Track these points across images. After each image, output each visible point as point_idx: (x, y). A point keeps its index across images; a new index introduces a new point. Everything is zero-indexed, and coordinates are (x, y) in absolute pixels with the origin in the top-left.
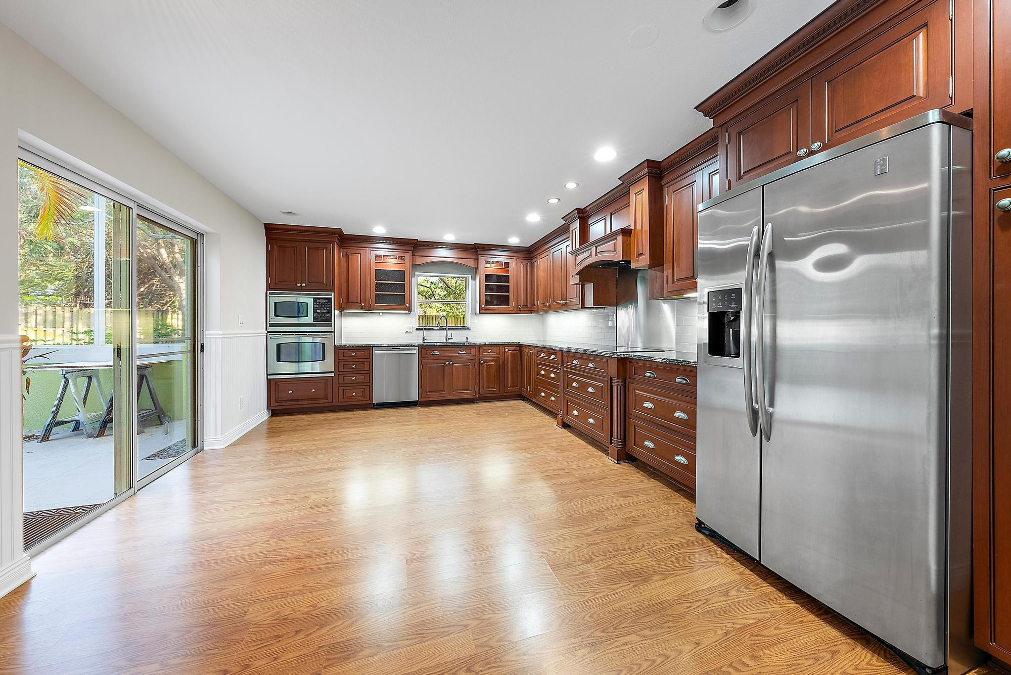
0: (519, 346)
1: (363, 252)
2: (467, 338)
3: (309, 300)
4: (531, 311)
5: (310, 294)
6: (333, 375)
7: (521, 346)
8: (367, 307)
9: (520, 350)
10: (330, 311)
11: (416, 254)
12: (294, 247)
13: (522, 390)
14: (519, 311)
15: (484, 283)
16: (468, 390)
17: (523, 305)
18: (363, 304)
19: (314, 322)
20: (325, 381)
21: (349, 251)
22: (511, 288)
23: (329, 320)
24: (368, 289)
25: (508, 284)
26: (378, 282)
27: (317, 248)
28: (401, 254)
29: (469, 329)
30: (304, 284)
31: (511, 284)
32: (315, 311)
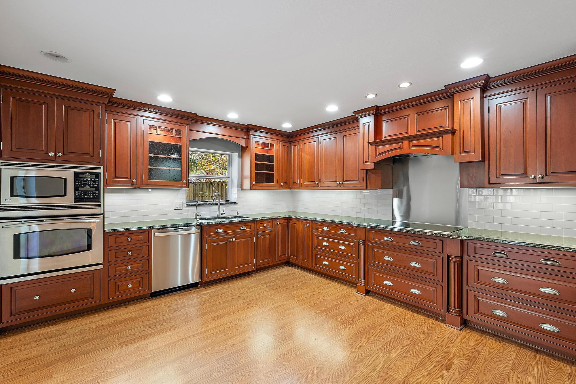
0: (287, 219)
1: (134, 120)
2: (238, 213)
3: (69, 175)
4: (290, 188)
5: (70, 168)
6: (101, 267)
7: (288, 219)
8: (138, 183)
9: (288, 222)
10: (98, 189)
11: (192, 129)
12: (43, 103)
13: (289, 258)
14: (281, 187)
15: (254, 162)
16: (248, 263)
17: (284, 183)
18: (134, 180)
19: (75, 202)
20: (90, 276)
21: (116, 117)
22: (275, 168)
23: (97, 199)
24: (141, 163)
25: (273, 164)
26: (152, 155)
27: (80, 110)
28: (178, 128)
29: (235, 203)
30: (60, 154)
31: (275, 164)
32: (76, 189)
